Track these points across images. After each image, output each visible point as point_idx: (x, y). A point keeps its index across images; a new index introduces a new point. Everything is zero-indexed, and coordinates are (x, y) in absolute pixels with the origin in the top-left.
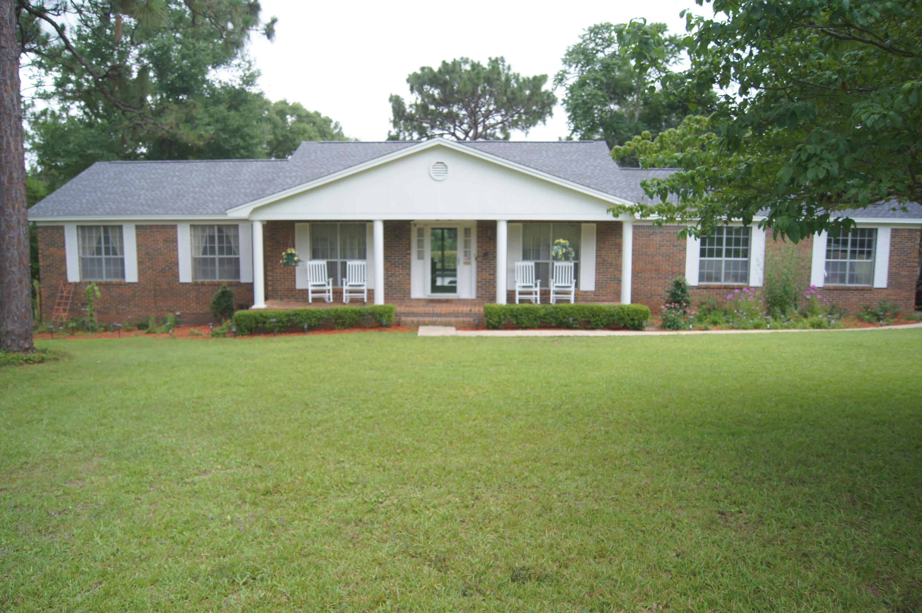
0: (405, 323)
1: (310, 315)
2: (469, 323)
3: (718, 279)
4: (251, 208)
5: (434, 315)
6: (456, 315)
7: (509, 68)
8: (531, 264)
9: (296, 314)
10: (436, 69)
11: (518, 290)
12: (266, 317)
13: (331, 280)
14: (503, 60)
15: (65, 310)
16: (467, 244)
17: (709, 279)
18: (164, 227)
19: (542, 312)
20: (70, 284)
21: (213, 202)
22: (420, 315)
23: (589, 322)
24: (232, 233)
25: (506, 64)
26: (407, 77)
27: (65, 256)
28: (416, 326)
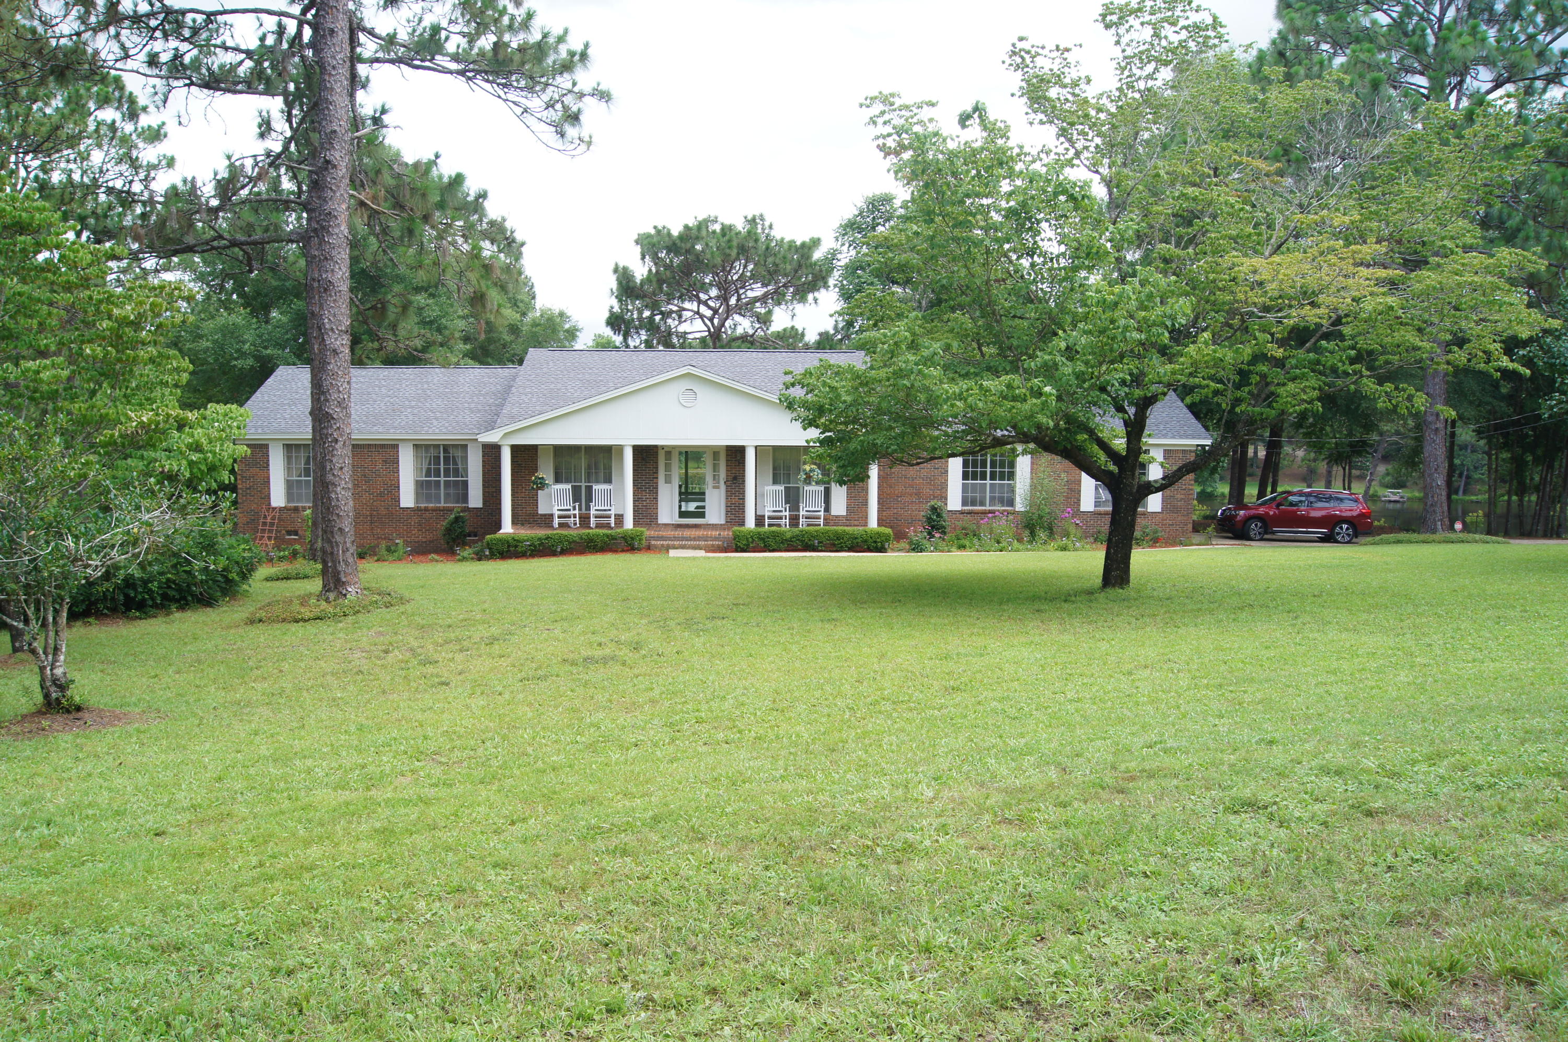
0: (656, 547)
1: (561, 539)
2: (718, 546)
3: (982, 503)
4: (502, 434)
5: (683, 539)
6: (705, 539)
7: (771, 227)
8: (781, 488)
9: (548, 538)
10: (675, 233)
11: (767, 514)
12: (518, 541)
13: (577, 505)
14: (762, 218)
15: (270, 538)
16: (715, 468)
17: (973, 503)
18: (383, 446)
19: (788, 535)
20: (274, 509)
21: (437, 419)
22: (669, 539)
23: (834, 545)
24: (459, 454)
25: (767, 224)
26: (636, 237)
27: (268, 478)
28: (667, 549)
